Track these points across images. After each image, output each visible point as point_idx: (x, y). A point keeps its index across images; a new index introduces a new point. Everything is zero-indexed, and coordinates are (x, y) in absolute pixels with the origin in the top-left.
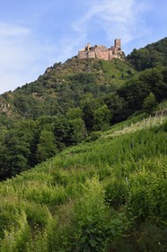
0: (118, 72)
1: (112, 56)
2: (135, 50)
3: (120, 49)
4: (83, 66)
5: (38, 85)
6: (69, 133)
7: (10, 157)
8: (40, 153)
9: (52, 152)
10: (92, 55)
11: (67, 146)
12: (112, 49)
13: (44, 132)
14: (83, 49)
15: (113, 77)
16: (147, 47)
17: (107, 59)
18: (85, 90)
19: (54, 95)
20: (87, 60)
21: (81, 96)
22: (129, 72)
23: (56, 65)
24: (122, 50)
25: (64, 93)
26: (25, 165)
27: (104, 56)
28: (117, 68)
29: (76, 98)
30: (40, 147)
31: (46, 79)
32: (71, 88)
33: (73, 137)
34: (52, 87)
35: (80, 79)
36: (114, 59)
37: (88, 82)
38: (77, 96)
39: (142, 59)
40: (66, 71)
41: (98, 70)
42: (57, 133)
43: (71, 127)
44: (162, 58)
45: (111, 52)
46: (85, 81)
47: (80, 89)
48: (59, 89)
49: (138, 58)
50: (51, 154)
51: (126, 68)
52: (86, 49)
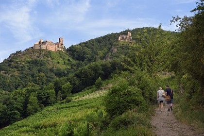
0: (61, 59)
1: (57, 49)
2: (72, 46)
3: (62, 44)
4: (37, 54)
5: (5, 65)
6: (47, 98)
7: (10, 112)
8: (29, 110)
9: (37, 109)
10: (44, 47)
11: (45, 106)
12: (57, 44)
13: (32, 97)
14: (37, 43)
15: (58, 63)
16: (80, 44)
17: (54, 50)
18: (39, 71)
19: (16, 73)
20: (40, 50)
21: (36, 75)
22: (69, 60)
23: (17, 52)
24: (64, 45)
25: (24, 72)
26: (19, 117)
27: (52, 48)
28: (61, 57)
29: (33, 75)
30: (29, 106)
31: (10, 61)
32: (29, 69)
33: (49, 100)
34: (15, 67)
35: (35, 63)
36: (58, 50)
37: (41, 65)
38: (34, 74)
39: (77, 52)
40: (25, 56)
41: (48, 57)
42: (39, 98)
43: (48, 94)
44: (90, 52)
45: (57, 46)
46: (39, 65)
47: (35, 70)
48: (20, 69)
49: (75, 51)
50: (36, 111)
51: (67, 57)
52: (40, 43)
